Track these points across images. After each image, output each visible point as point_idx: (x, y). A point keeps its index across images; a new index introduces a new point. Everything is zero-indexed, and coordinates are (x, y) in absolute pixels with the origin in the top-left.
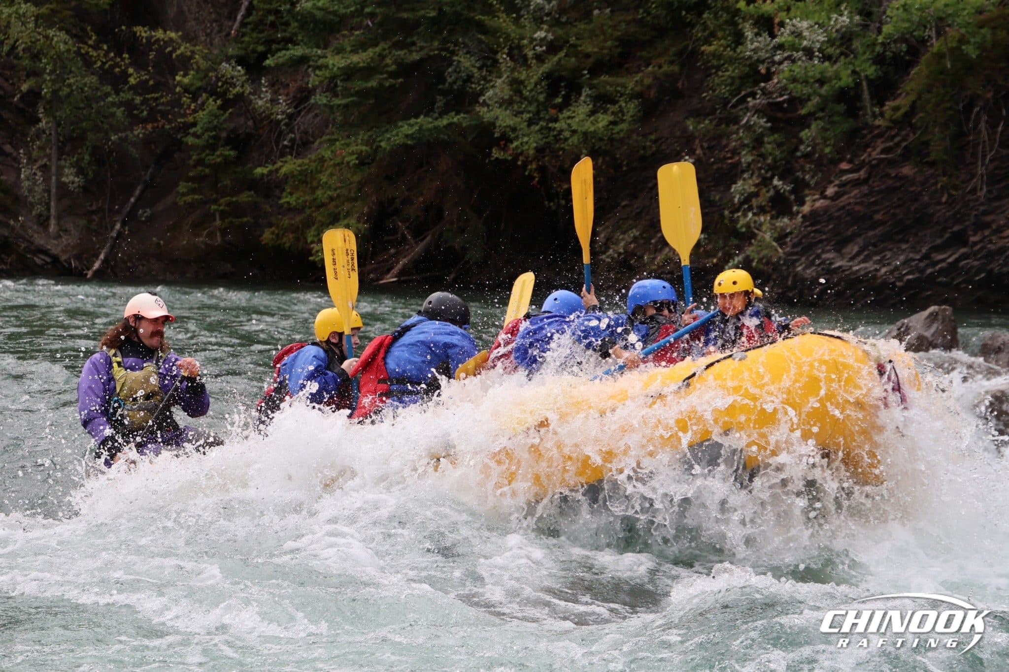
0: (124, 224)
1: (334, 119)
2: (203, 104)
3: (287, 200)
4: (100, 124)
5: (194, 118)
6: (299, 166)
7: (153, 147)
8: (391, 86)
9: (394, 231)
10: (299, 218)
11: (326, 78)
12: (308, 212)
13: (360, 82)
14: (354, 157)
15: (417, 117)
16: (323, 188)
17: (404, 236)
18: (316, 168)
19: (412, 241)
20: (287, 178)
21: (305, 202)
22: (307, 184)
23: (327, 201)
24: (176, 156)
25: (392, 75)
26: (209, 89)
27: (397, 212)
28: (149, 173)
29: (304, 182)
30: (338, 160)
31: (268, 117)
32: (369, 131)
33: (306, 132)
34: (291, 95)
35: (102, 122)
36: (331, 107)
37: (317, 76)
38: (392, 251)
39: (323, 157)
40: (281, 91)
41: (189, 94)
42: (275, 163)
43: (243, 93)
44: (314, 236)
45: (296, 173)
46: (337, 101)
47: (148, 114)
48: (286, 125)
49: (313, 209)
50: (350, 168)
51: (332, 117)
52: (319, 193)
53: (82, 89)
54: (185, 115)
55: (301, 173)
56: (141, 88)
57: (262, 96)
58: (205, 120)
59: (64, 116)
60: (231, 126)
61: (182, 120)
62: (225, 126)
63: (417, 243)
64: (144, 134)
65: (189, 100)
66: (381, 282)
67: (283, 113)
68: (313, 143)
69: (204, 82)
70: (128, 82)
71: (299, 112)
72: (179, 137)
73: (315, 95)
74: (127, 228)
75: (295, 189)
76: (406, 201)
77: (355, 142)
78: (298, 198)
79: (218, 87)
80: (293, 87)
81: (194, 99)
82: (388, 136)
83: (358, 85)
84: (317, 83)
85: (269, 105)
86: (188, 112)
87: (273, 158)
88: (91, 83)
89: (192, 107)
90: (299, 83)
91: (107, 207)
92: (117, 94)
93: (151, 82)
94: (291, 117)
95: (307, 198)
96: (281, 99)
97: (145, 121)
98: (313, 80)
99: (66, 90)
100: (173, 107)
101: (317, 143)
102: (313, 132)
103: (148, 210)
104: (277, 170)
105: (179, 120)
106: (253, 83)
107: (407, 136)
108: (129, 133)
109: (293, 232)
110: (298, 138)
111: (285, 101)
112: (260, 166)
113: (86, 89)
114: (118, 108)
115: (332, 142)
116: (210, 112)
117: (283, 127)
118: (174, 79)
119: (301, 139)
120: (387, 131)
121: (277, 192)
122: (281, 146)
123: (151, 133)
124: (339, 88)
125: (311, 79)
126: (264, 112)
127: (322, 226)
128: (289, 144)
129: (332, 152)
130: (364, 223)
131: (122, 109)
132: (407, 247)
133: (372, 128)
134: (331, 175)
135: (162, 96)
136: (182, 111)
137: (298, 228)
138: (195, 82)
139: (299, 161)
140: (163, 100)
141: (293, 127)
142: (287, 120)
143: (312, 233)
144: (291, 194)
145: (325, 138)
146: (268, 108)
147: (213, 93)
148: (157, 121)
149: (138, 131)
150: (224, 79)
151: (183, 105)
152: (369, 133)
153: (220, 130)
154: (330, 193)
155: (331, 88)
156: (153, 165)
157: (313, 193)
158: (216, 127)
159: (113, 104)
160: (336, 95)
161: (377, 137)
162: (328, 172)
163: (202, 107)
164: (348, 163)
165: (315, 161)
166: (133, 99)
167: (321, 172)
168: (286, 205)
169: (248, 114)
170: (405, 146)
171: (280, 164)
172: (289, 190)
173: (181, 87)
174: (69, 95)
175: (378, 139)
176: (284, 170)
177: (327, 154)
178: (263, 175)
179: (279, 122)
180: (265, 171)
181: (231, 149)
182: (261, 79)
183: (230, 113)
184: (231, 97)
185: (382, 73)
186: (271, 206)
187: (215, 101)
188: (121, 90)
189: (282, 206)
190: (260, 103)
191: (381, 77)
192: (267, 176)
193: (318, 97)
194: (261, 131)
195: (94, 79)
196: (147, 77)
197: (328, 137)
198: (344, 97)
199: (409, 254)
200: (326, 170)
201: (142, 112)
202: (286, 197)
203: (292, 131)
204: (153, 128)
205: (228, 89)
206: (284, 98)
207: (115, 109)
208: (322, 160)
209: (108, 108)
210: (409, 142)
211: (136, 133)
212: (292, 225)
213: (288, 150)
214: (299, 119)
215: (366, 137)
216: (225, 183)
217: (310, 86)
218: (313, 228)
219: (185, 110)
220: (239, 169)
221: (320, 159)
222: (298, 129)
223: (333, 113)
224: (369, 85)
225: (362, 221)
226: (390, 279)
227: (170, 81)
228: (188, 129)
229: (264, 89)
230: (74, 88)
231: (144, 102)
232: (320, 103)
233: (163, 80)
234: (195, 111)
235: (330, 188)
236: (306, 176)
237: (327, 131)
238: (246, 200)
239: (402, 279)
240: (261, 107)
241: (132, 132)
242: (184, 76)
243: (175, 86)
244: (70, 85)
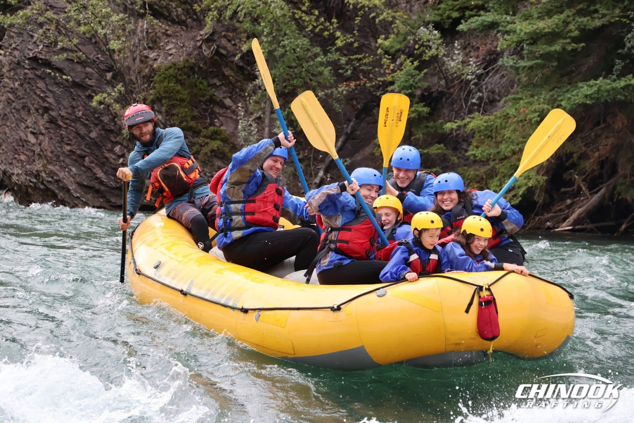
0: (326, 172)
1: (519, 80)
2: (401, 64)
3: (473, 152)
4: (309, 81)
5: (393, 77)
6: (486, 122)
7: (355, 103)
8: (573, 50)
9: (571, 183)
10: (483, 170)
11: (513, 42)
12: (492, 163)
13: (545, 46)
14: (538, 114)
15: (596, 79)
16: (506, 142)
17: (580, 189)
18: (501, 125)
19: (587, 193)
20: (474, 133)
21: (490, 155)
22: (492, 138)
23: (510, 154)
24: (374, 111)
25: (575, 40)
26: (407, 51)
27: (574, 166)
28: (350, 126)
29: (489, 137)
30: (521, 117)
31: (459, 77)
32: (551, 91)
33: (493, 92)
34: (481, 57)
35: (311, 80)
36: (517, 69)
37: (505, 40)
38: (569, 201)
39: (508, 114)
40: (472, 54)
41: (389, 56)
42: (463, 119)
43: (437, 55)
44: (496, 186)
45: (482, 128)
46: (522, 63)
47: (352, 73)
48: (476, 84)
49: (497, 161)
50: (532, 125)
51: (517, 77)
52: (503, 146)
53: (294, 50)
54: (384, 75)
55: (487, 128)
56: (347, 49)
57: (455, 58)
58: (402, 79)
59: (278, 74)
60: (425, 85)
61: (382, 79)
62: (419, 85)
63: (592, 194)
64: (347, 91)
65: (388, 61)
66: (557, 230)
67: (473, 73)
68: (499, 101)
69: (403, 45)
70: (336, 44)
71: (488, 73)
72: (378, 94)
73: (502, 57)
74: (329, 175)
75: (482, 142)
76: (583, 156)
77: (537, 100)
78: (483, 151)
79: (415, 49)
80: (483, 50)
81: (394, 59)
82: (569, 96)
83: (542, 48)
84: (505, 46)
85: (460, 66)
86: (387, 71)
87: (462, 114)
88: (303, 44)
89: (391, 68)
90: (489, 46)
91: (312, 156)
92: (325, 54)
93: (356, 45)
94: (480, 77)
95: (492, 151)
96: (472, 61)
97: (348, 79)
98: (502, 44)
99: (281, 50)
100: (374, 67)
101: (502, 102)
102: (499, 92)
103: (348, 159)
104: (465, 125)
105: (379, 79)
106: (446, 46)
107: (586, 96)
108: (334, 90)
109: (477, 182)
110: (485, 97)
111: (475, 63)
112: (450, 121)
113: (298, 50)
114: (326, 67)
115: (516, 100)
116: (407, 72)
117: (473, 87)
118: (376, 42)
119: (488, 98)
120: (567, 91)
121: (464, 146)
122: (469, 104)
123: (354, 90)
124: (525, 52)
125: (499, 43)
126: (455, 73)
127: (504, 177)
128: (477, 102)
129: (516, 109)
130: (543, 175)
131: (329, 68)
132: (582, 198)
133: (554, 88)
134: (515, 130)
135: (365, 57)
136: (382, 71)
137: (482, 179)
138: (395, 44)
139: (486, 117)
140: (366, 61)
141: (482, 86)
142: (476, 80)
143: (495, 183)
144: (477, 147)
145: (510, 97)
146: (459, 69)
147: (410, 55)
148: (359, 79)
149: (343, 88)
150: (420, 43)
151: (383, 65)
152: (551, 93)
153: (415, 88)
154: (513, 147)
155: (518, 51)
156: (354, 119)
157: (497, 147)
158: (412, 85)
159: (322, 64)
160: (522, 58)
161: (559, 96)
162: (511, 128)
163: (400, 67)
164: (531, 120)
165: (500, 118)
166: (339, 60)
167: (505, 128)
168: (472, 158)
169: (441, 74)
170: (584, 105)
171: (468, 120)
172: (475, 144)
173: (382, 49)
174: (283, 55)
175: (559, 99)
176: (471, 126)
177: (512, 112)
178: (452, 129)
179: (469, 82)
180: (454, 126)
181: (424, 106)
182: (454, 43)
183: (425, 74)
184: (427, 59)
185: (565, 38)
186: (458, 158)
187: (412, 62)
188: (329, 51)
189: (468, 158)
190: (452, 64)
191: (565, 41)
192: (456, 130)
193: (505, 58)
194: (452, 90)
195: (306, 41)
196: (353, 40)
197: (513, 96)
198: (529, 59)
199: (584, 205)
200: (510, 126)
201: (347, 71)
202: (473, 150)
203: (480, 90)
204: (356, 86)
205: (424, 52)
206: (475, 60)
207: (323, 68)
208: (507, 117)
209: (317, 67)
210: (588, 102)
211: (340, 90)
212: (477, 175)
213: (476, 107)
214: (486, 79)
215: (548, 97)
216: (418, 136)
217: (498, 49)
218: (496, 179)
219: (385, 70)
220: (431, 124)
221: (505, 116)
222: (486, 89)
223: (519, 74)
224: (553, 49)
225: (542, 173)
226: (565, 227)
227: (373, 44)
228: (387, 87)
229: (457, 52)
230: (288, 49)
231: (350, 62)
232: (506, 65)
233: (366, 42)
234: (393, 71)
235: (512, 142)
236: (491, 131)
237: (513, 91)
238: (436, 152)
239: (577, 227)
240: (453, 68)
241: (337, 89)
242: (386, 39)
243: (377, 48)
244: (284, 47)
